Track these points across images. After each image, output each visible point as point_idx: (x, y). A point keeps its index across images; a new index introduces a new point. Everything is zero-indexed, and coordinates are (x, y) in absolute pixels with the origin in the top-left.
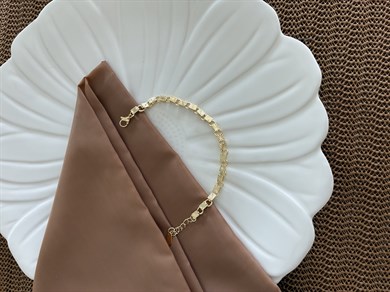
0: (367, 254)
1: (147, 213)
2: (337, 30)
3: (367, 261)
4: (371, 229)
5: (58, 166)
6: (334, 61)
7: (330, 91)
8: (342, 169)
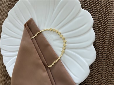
0: (108, 79)
1: (41, 61)
2: (101, 7)
3: (108, 81)
4: (110, 71)
5: (18, 47)
6: (99, 17)
7: (98, 26)
8: (101, 51)
